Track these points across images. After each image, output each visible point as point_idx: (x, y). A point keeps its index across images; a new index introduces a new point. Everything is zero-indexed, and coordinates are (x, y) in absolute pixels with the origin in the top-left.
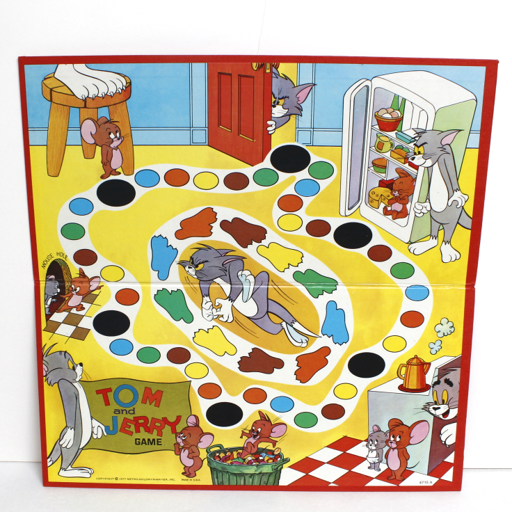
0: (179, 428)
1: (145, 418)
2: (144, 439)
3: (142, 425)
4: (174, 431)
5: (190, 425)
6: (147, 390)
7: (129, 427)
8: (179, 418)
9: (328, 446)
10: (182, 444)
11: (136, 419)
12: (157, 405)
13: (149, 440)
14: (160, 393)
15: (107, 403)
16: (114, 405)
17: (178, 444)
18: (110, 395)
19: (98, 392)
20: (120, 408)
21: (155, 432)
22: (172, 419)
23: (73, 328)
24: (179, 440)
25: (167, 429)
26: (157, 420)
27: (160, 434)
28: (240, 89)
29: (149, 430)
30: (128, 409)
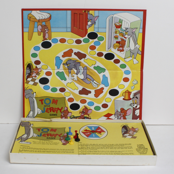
0: (62, 111)
1: (53, 108)
2: (52, 114)
3: (52, 110)
4: (61, 111)
5: (65, 110)
6: (54, 100)
7: (48, 110)
8: (62, 108)
9: (104, 116)
10: (63, 116)
11: (50, 108)
12: (56, 104)
13: (54, 114)
14: (57, 101)
15: (42, 104)
16: (44, 104)
17: (62, 115)
18: (43, 101)
19: (40, 100)
20: (46, 105)
21: (55, 112)
22: (60, 108)
23: (33, 82)
24: (62, 114)
25: (59, 111)
26: (56, 109)
27: (57, 112)
28: (79, 17)
29: (54, 111)
30: (48, 105)
